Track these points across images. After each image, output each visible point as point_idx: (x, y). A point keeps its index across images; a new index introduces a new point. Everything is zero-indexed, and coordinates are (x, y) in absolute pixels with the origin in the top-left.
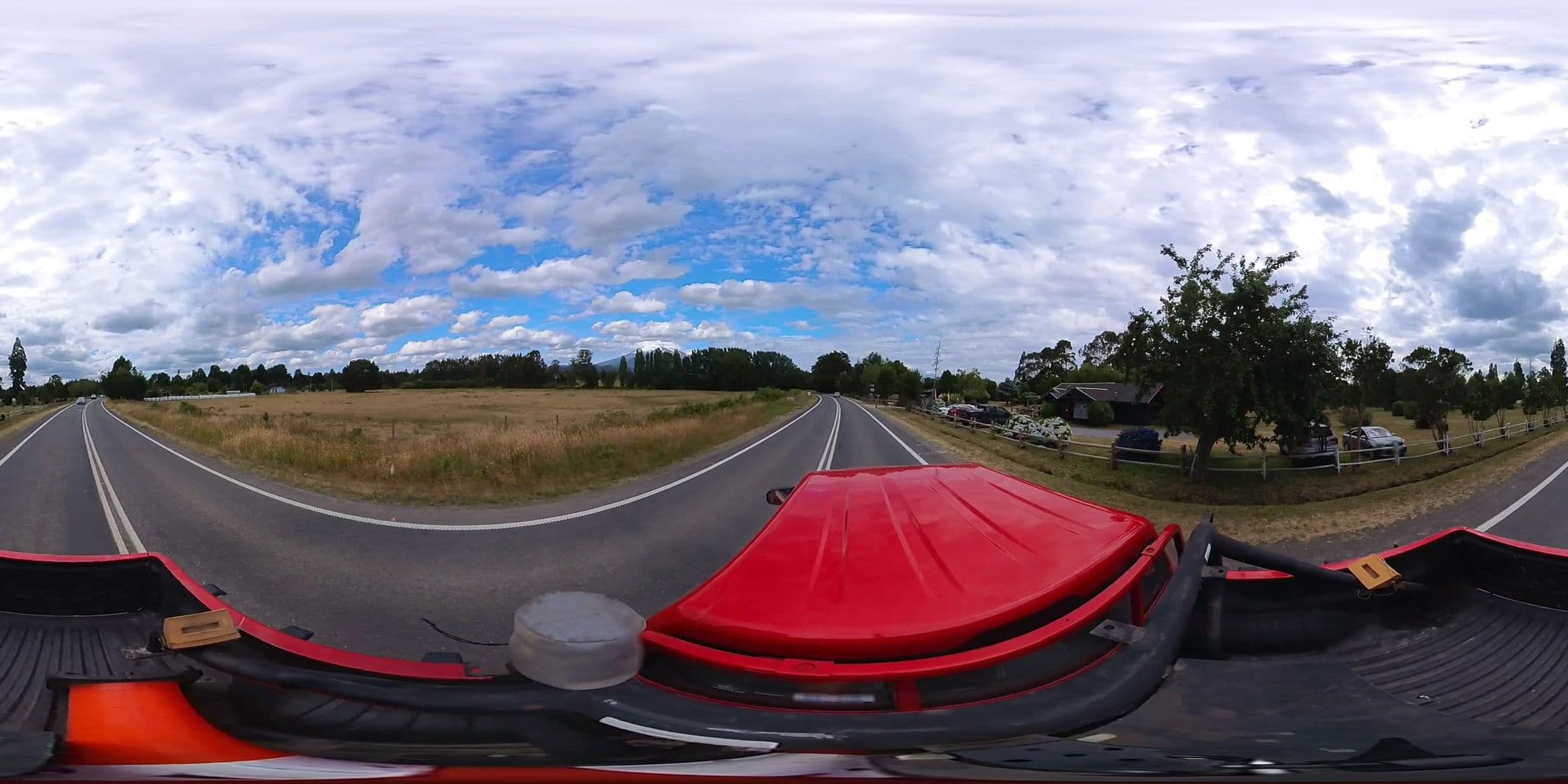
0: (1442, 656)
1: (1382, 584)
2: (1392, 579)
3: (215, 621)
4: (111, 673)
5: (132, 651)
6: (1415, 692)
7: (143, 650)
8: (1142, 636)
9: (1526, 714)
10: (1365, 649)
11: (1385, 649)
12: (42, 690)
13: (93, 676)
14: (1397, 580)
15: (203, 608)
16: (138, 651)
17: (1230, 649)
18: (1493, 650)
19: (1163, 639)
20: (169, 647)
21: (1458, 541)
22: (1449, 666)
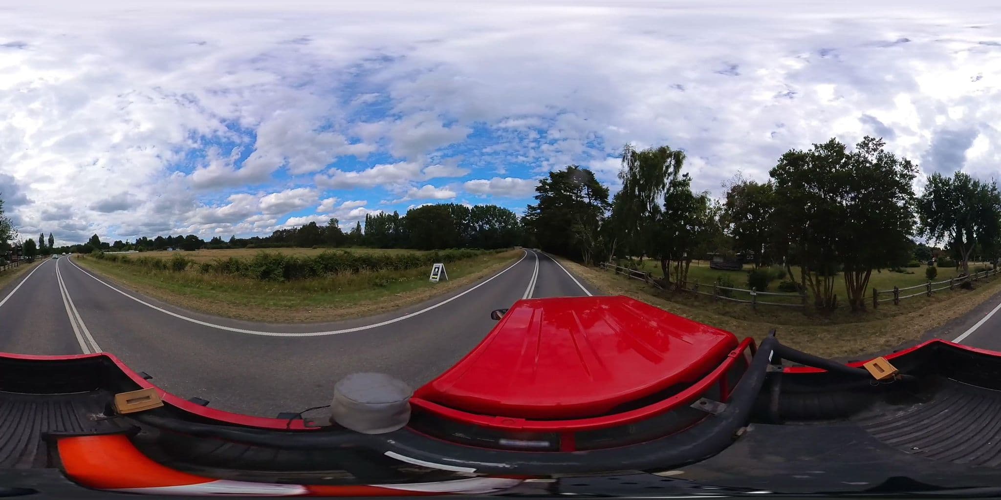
0: (925, 422)
1: (885, 376)
2: (892, 373)
3: (147, 395)
4: (82, 430)
5: (94, 416)
6: (911, 445)
7: (102, 415)
8: (723, 410)
9: (986, 458)
10: (875, 417)
11: (889, 417)
12: (39, 441)
13: (72, 432)
14: (896, 374)
15: (138, 387)
16: (98, 415)
17: (785, 417)
18: (961, 417)
19: (737, 411)
20: (119, 412)
21: (935, 348)
22: (931, 428)
